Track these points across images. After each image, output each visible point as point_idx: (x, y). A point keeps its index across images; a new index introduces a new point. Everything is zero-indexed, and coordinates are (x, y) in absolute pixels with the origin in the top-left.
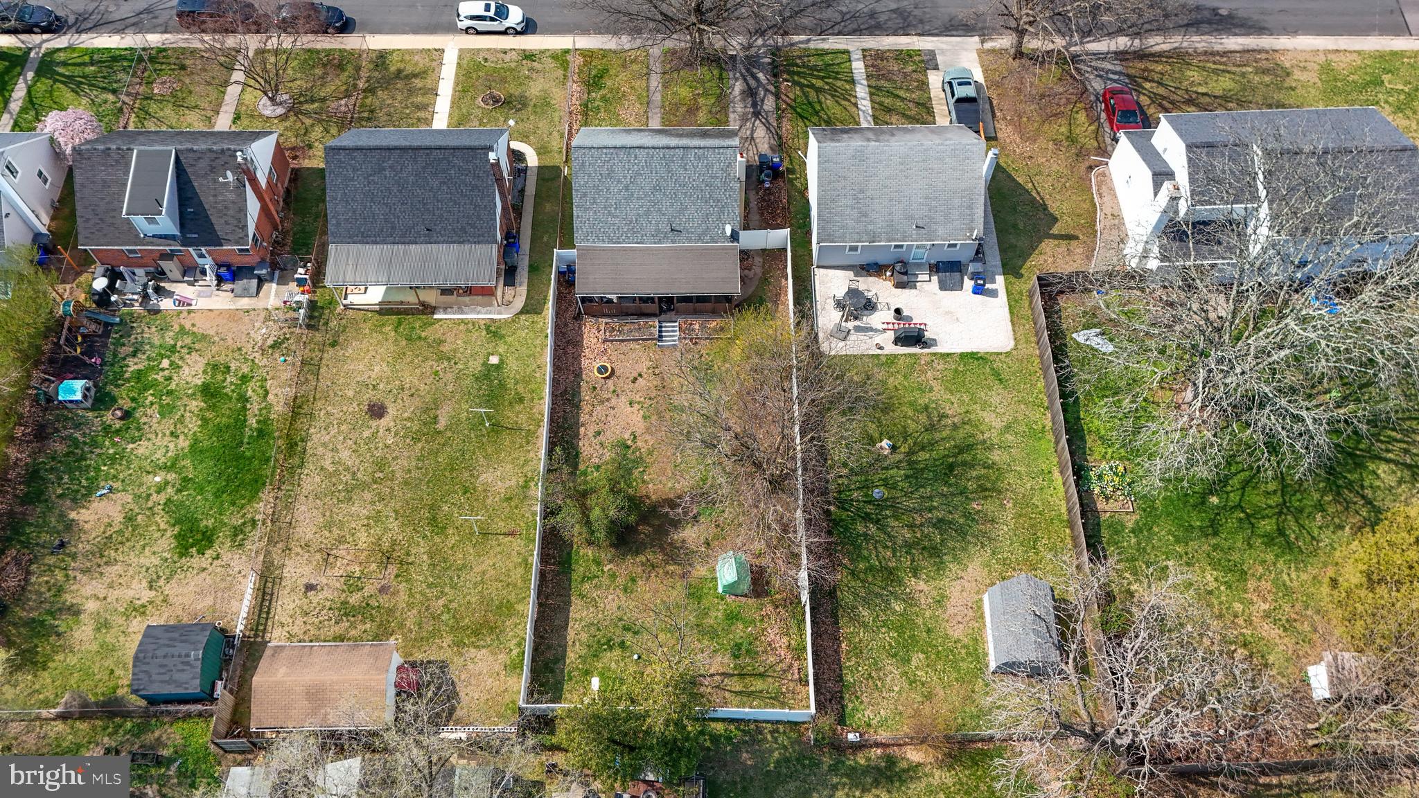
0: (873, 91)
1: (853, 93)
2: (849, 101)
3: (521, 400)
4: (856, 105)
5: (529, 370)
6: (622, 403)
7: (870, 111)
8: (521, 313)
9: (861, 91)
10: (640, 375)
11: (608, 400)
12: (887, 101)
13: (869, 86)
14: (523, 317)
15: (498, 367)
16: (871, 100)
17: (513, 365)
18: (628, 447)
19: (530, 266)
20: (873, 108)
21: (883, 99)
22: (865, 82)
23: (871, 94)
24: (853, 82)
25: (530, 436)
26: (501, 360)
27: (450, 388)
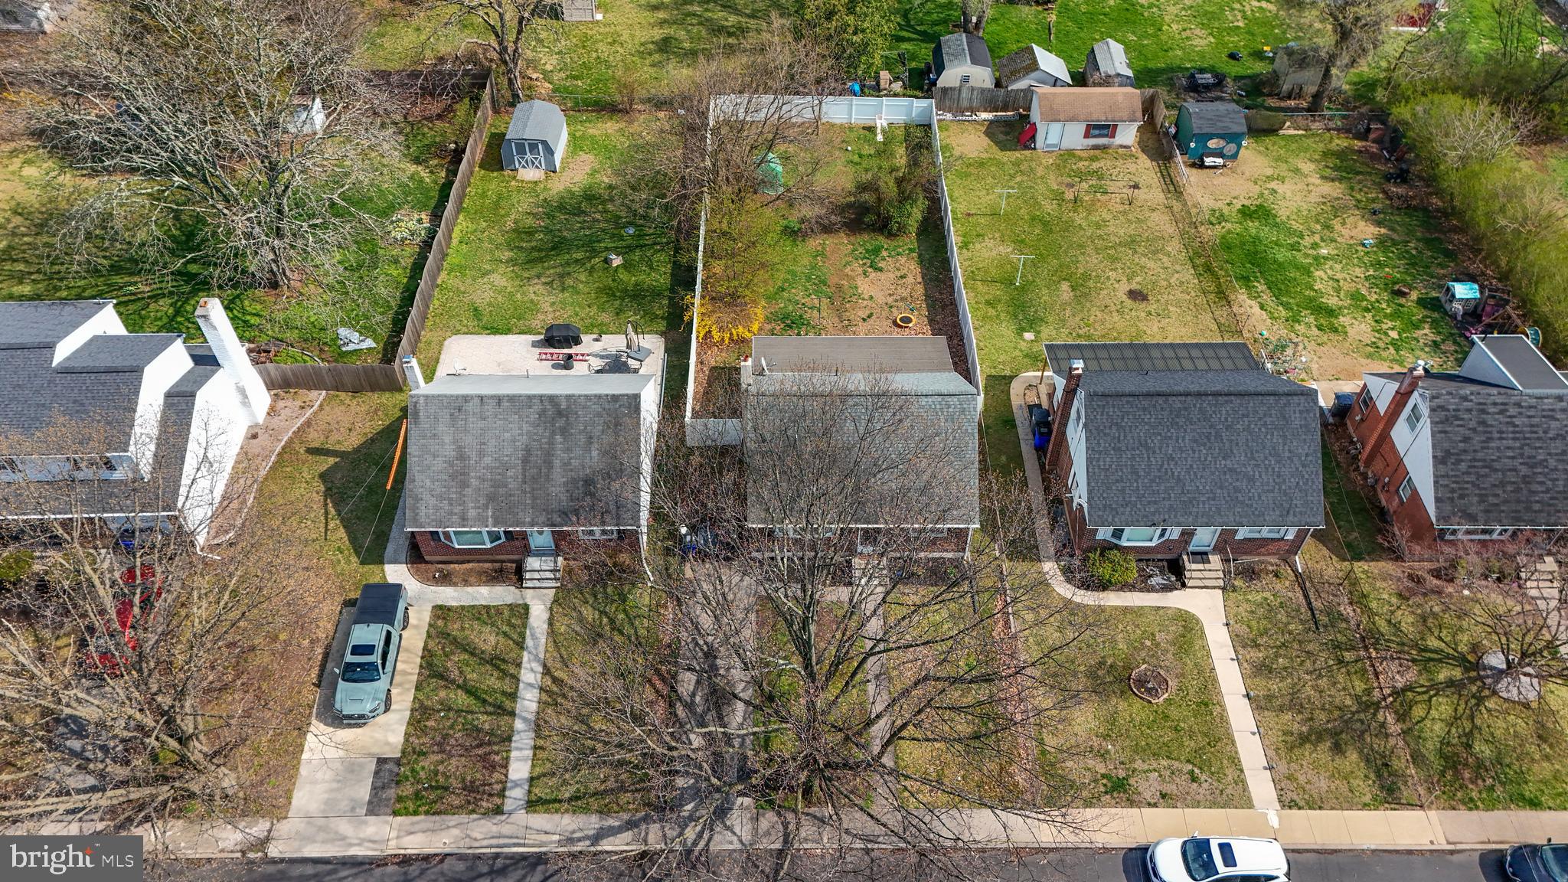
0: (508, 704)
1: (544, 697)
2: (555, 680)
3: (988, 303)
4: (547, 671)
5: (988, 327)
6: (881, 298)
7: (526, 656)
8: (1011, 378)
9: (528, 702)
10: (864, 320)
11: (896, 301)
12: (492, 681)
13: (512, 714)
14: (1007, 373)
15: (1022, 330)
16: (516, 679)
17: (1007, 329)
18: (871, 267)
19: (1014, 426)
20: (519, 665)
21: (498, 685)
22: (519, 725)
23: (513, 696)
24: (539, 727)
25: (971, 276)
26: (1022, 336)
27: (1068, 313)
